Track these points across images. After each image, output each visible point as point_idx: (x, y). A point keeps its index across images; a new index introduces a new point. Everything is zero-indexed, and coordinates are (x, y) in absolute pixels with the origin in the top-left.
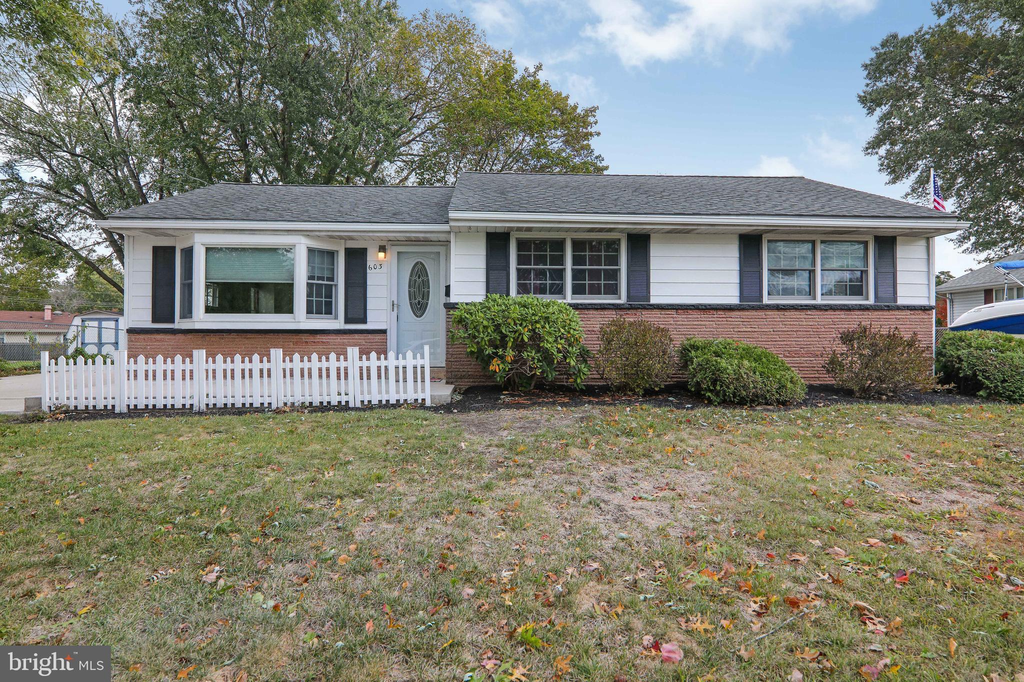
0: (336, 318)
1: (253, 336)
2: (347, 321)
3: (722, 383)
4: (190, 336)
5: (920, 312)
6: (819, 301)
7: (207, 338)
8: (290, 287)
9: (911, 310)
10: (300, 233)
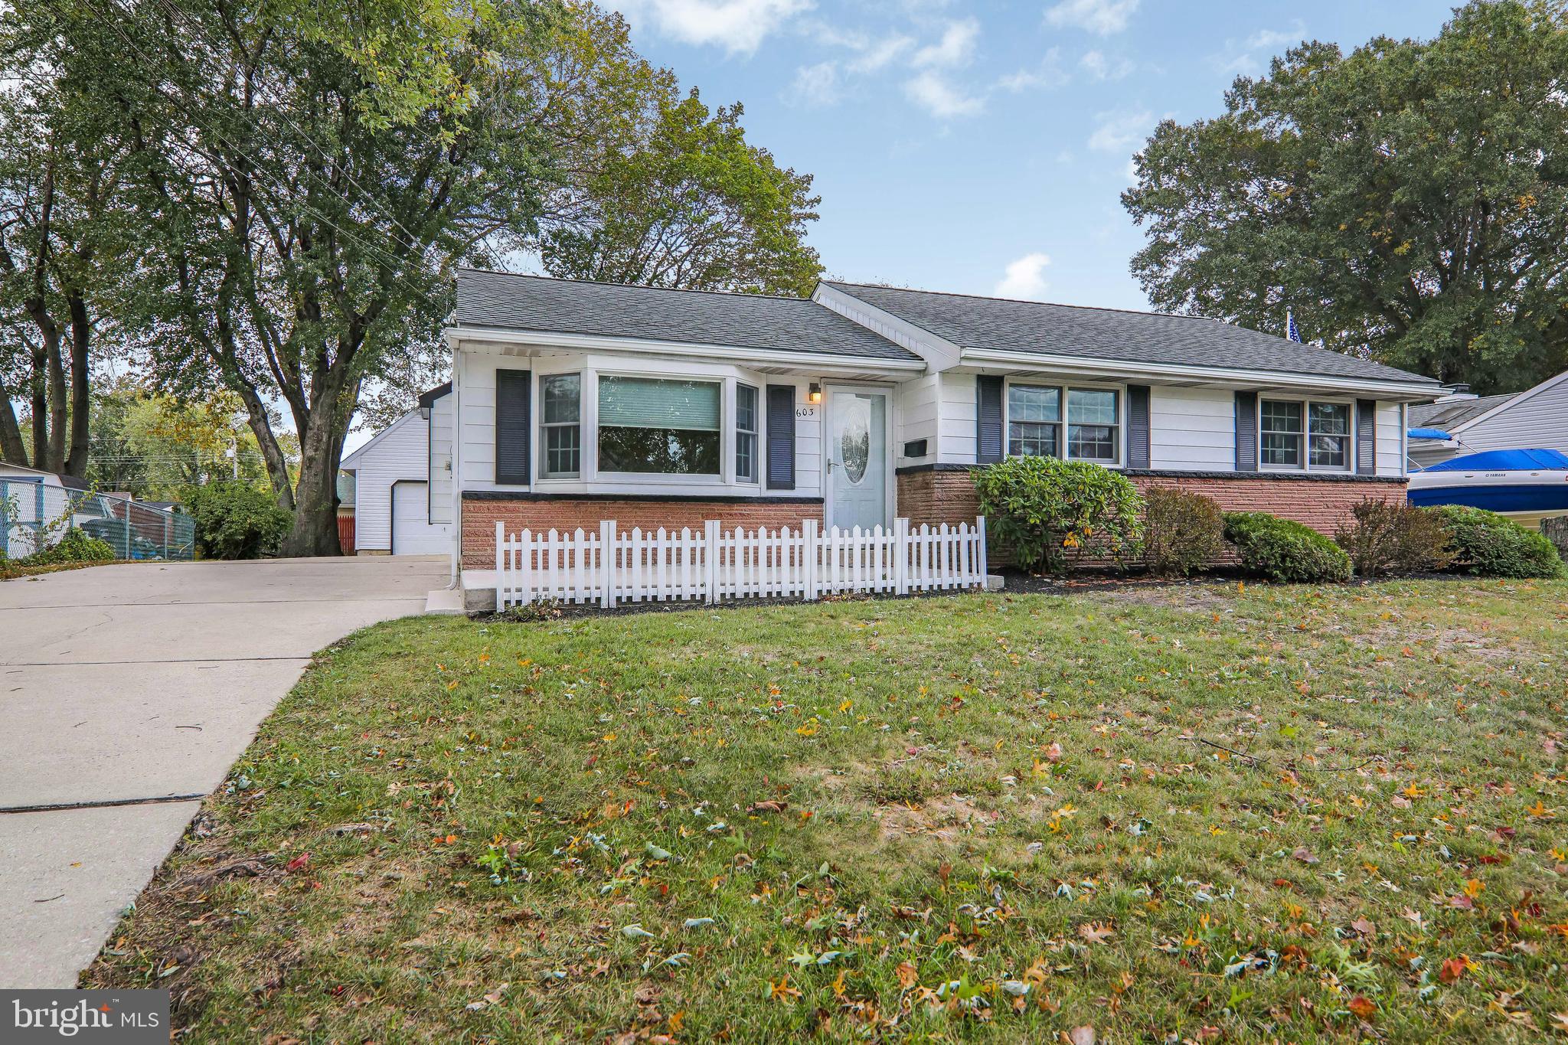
0: (755, 480)
1: (648, 504)
2: (771, 485)
3: (1293, 559)
4: (557, 505)
5: (1396, 485)
6: (1308, 470)
7: (583, 508)
8: (716, 437)
10: (730, 362)
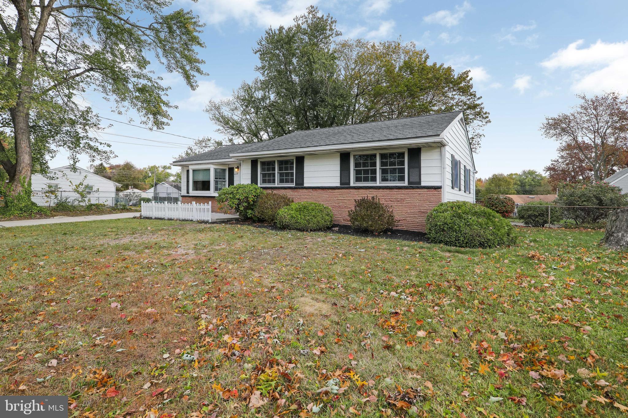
5: (433, 190)
6: (378, 184)
8: (209, 182)
9: (427, 189)
10: (213, 163)
